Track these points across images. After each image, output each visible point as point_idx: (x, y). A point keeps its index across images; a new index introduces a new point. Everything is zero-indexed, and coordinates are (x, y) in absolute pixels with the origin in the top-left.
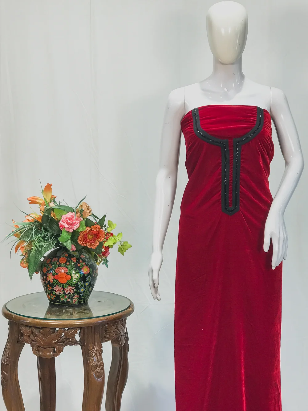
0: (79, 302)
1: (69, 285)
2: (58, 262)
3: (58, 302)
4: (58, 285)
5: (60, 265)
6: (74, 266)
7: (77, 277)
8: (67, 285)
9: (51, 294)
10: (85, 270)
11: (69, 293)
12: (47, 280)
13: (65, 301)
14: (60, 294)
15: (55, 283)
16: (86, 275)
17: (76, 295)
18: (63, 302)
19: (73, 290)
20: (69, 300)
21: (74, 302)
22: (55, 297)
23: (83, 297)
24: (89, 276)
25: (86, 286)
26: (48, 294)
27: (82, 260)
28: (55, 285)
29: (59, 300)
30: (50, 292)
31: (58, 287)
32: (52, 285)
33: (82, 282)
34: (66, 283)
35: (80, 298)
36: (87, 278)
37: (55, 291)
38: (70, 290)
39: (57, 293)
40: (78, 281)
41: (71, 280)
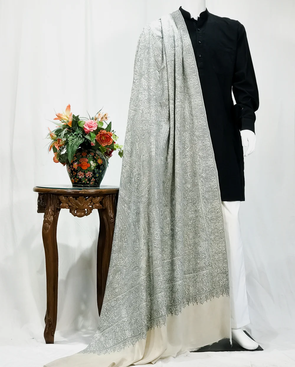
0: (95, 184)
1: (89, 171)
2: (81, 155)
3: (80, 184)
4: (81, 171)
5: (82, 157)
6: (92, 158)
7: (94, 166)
8: (87, 171)
9: (76, 178)
10: (100, 161)
11: (89, 177)
12: (72, 168)
13: (85, 183)
14: (82, 177)
15: (78, 170)
16: (100, 165)
17: (93, 179)
18: (84, 184)
19: (91, 174)
20: (88, 182)
21: (91, 184)
22: (78, 180)
23: (97, 181)
24: (102, 166)
25: (100, 173)
26: (72, 179)
27: (97, 154)
28: (79, 171)
29: (81, 183)
30: (74, 177)
31: (81, 172)
32: (77, 171)
33: (98, 169)
34: (87, 169)
35: (95, 181)
36: (101, 167)
37: (79, 175)
38: (89, 174)
39: (80, 177)
40: (95, 169)
41: (90, 167)
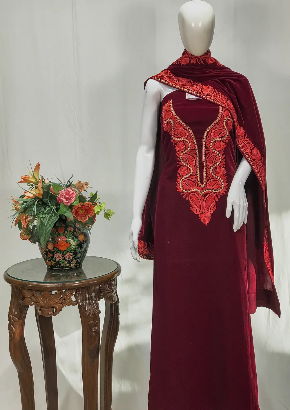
0: (76, 266)
2: (57, 231)
4: (58, 253)
5: (59, 235)
6: (72, 235)
7: (75, 245)
8: (66, 252)
9: (51, 261)
10: (81, 238)
11: (68, 259)
12: (47, 248)
14: (60, 260)
15: (54, 251)
16: (82, 242)
17: (74, 260)
18: (63, 267)
19: (72, 255)
20: (68, 265)
21: (72, 266)
22: (55, 263)
23: (79, 262)
24: (85, 243)
25: (82, 252)
26: (47, 261)
27: (77, 229)
29: (58, 266)
33: (79, 248)
36: (83, 245)
37: (55, 257)
38: (69, 256)
39: (57, 260)
40: (76, 248)
41: (70, 247)
